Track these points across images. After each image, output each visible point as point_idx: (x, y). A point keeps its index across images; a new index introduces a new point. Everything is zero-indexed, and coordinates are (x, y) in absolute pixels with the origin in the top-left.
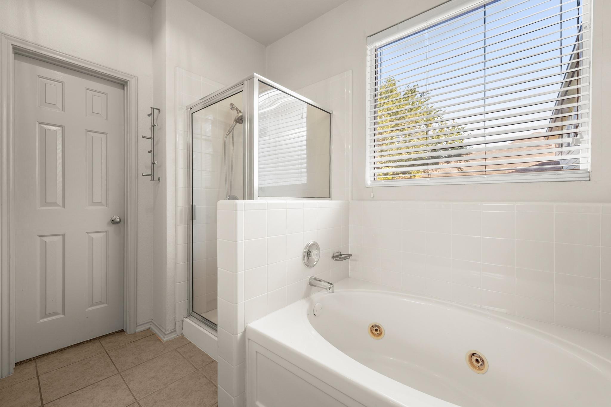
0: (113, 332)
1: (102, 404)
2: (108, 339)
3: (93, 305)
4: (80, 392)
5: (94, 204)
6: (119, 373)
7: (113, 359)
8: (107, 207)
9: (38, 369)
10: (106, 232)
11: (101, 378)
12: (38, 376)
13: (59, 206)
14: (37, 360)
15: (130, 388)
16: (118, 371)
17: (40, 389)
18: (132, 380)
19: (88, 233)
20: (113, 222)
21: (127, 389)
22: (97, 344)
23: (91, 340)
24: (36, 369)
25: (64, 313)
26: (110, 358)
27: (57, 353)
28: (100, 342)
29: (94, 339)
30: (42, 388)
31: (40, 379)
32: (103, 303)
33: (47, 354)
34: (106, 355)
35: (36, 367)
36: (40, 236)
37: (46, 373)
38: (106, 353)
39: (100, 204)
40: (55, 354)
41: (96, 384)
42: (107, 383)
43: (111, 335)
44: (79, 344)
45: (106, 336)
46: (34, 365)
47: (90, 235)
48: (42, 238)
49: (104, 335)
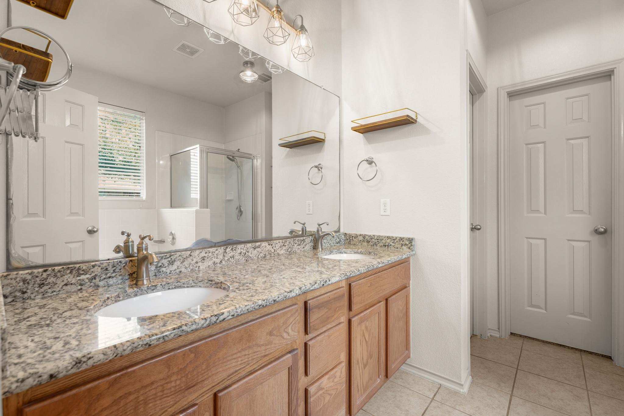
0: (599, 354)
1: (559, 400)
2: (590, 357)
3: (574, 313)
4: (546, 379)
5: (575, 211)
6: (588, 391)
7: (587, 375)
8: (589, 215)
9: (523, 345)
10: (589, 241)
11: (567, 382)
12: (522, 350)
13: (541, 213)
14: (526, 339)
15: (592, 410)
16: (587, 388)
17: (520, 358)
18: (598, 405)
19: (568, 240)
20: (597, 232)
21: (588, 408)
22: (578, 355)
23: (572, 348)
24: (523, 344)
25: (546, 310)
26: (584, 374)
27: (541, 342)
28: (581, 355)
29: (576, 349)
30: (521, 358)
31: (522, 353)
32: (585, 317)
33: (533, 339)
34: (582, 368)
35: (523, 343)
36: (527, 238)
37: (528, 351)
38: (582, 366)
39: (581, 212)
40: (539, 343)
41: (561, 384)
42: (571, 389)
43: (596, 355)
44: (561, 345)
45: (589, 353)
46: (522, 341)
47: (571, 242)
48: (529, 240)
49: (587, 351)
